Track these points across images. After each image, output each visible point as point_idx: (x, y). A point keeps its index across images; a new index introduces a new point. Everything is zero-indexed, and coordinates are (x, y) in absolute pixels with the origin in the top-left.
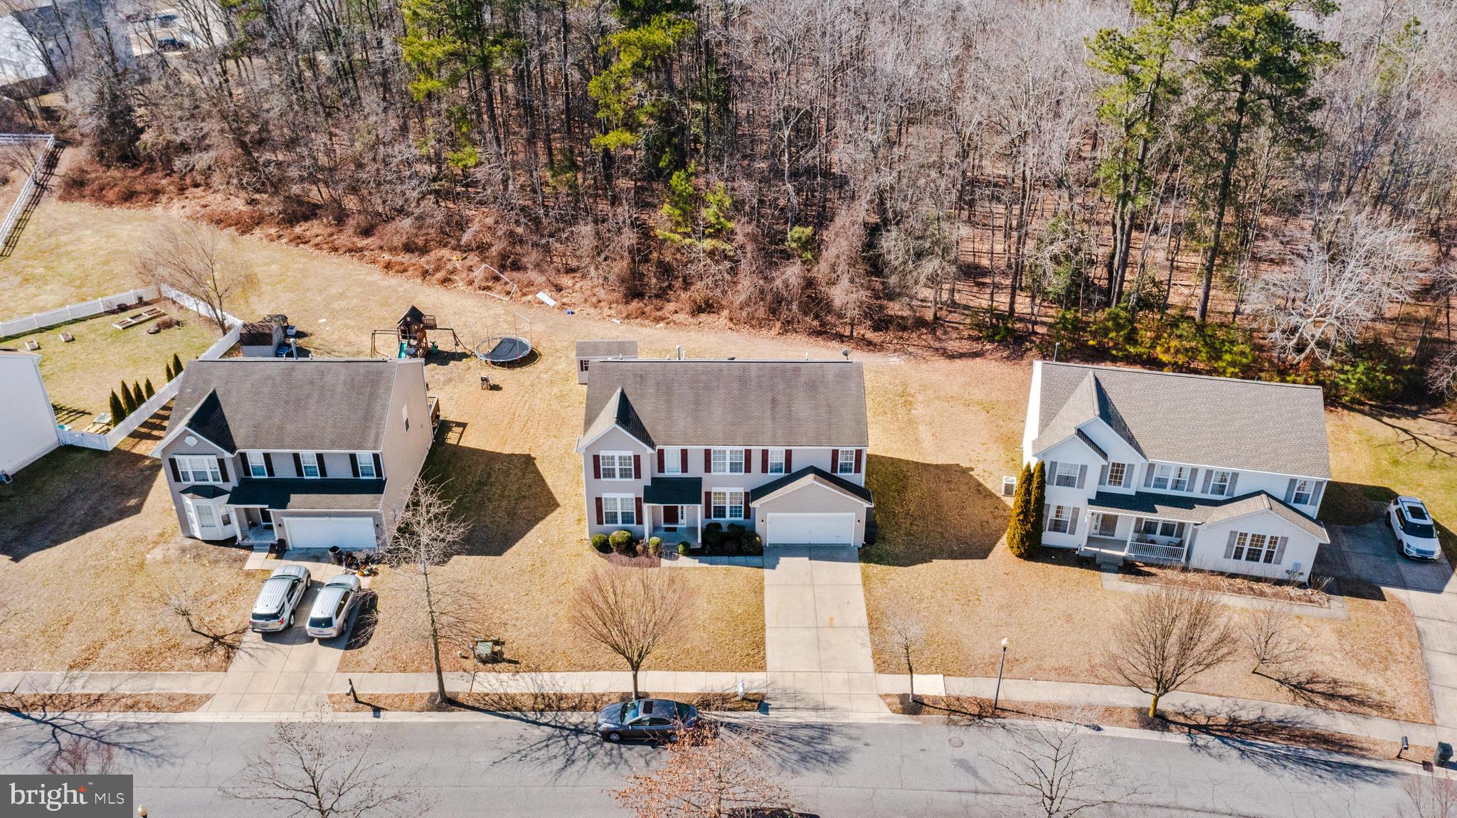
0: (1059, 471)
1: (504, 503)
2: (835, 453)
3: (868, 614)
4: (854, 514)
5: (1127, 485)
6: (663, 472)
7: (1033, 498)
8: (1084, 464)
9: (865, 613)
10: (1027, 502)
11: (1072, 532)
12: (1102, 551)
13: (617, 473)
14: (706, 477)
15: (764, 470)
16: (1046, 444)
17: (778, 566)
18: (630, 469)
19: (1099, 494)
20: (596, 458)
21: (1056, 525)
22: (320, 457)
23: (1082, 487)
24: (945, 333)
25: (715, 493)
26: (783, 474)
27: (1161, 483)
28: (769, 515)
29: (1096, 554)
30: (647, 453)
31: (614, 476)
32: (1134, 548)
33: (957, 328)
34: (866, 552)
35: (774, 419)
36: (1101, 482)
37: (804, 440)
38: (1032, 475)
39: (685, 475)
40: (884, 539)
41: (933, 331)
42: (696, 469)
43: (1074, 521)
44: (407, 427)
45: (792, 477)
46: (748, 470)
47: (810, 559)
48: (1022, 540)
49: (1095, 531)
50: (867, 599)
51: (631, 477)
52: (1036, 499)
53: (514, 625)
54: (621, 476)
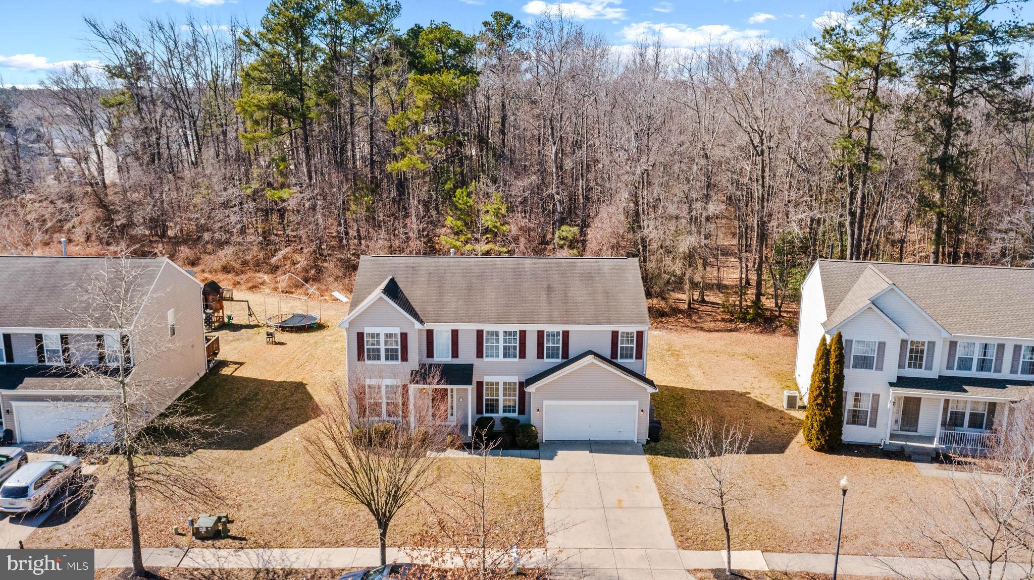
0: (856, 350)
1: (267, 413)
2: (615, 334)
3: (662, 497)
4: (636, 403)
5: (929, 367)
6: (432, 357)
7: (832, 376)
8: (882, 340)
9: (658, 496)
10: (826, 381)
11: (873, 424)
12: (908, 443)
13: (383, 354)
14: (477, 363)
15: (540, 355)
16: (841, 315)
17: (556, 458)
18: (397, 350)
19: (899, 378)
20: (360, 336)
21: (854, 416)
22: (64, 339)
23: (881, 369)
24: (700, 317)
25: (487, 384)
26: (559, 361)
27: (965, 364)
28: (546, 403)
29: (902, 447)
30: (415, 329)
31: (378, 358)
32: (942, 440)
33: (711, 315)
34: (651, 448)
35: (550, 302)
36: (901, 366)
37: (582, 319)
38: (829, 351)
39: (456, 361)
40: (669, 438)
41: (689, 316)
42: (467, 355)
43: (875, 410)
44: (173, 333)
45: (568, 360)
46: (523, 355)
47: (591, 452)
48: (821, 429)
49: (896, 427)
50: (658, 484)
51: (397, 359)
52: (835, 375)
53: (250, 506)
54: (387, 359)
